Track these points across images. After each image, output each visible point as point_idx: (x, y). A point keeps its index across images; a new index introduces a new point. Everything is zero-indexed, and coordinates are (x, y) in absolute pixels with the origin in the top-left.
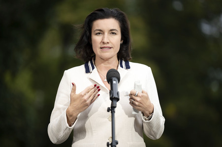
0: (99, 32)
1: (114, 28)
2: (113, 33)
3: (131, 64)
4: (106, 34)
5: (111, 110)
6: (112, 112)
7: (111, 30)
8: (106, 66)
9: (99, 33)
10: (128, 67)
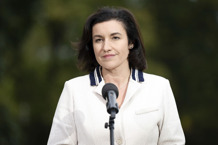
0: (98, 38)
1: (116, 32)
2: (116, 38)
3: (145, 75)
4: (107, 39)
5: (109, 126)
6: (110, 129)
7: (113, 34)
8: (114, 77)
9: (100, 40)
10: (141, 79)
